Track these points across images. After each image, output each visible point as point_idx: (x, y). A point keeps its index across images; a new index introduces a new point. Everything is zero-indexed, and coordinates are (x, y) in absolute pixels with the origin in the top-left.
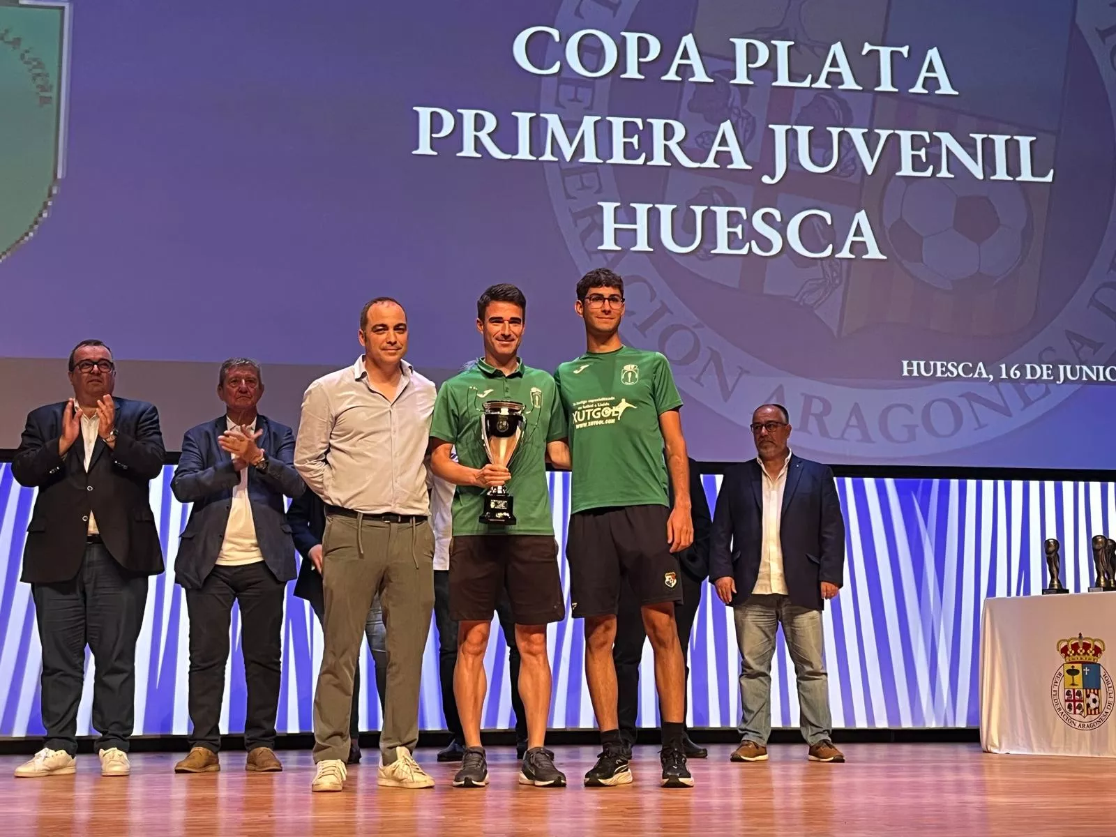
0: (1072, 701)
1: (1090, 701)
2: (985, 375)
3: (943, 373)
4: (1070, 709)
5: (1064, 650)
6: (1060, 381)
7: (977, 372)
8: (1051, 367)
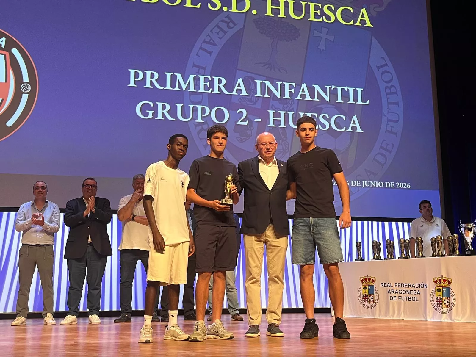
0: (365, 298)
1: (370, 298)
4: (364, 302)
5: (362, 281)
6: (363, 186)
8: (360, 181)
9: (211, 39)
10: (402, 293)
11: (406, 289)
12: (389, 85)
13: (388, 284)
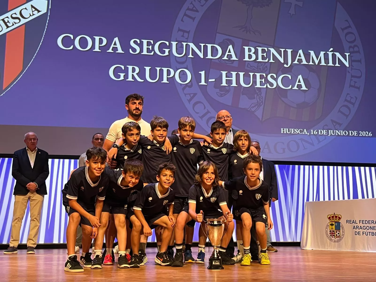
0: (332, 234)
2: (306, 133)
3: (293, 132)
5: (329, 218)
6: (329, 135)
7: (304, 132)
8: (326, 131)
9: (194, 7)
10: (365, 229)
11: (369, 225)
12: (352, 45)
13: (353, 221)
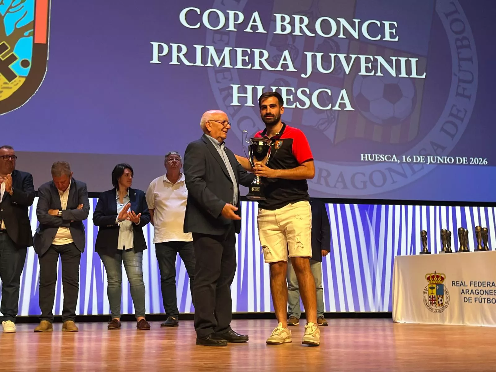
0: (432, 300)
1: (439, 300)
2: (396, 160)
3: (378, 159)
4: (431, 304)
5: (428, 278)
6: (428, 163)
7: (393, 159)
8: (424, 157)
10: (478, 294)
11: (484, 289)
12: (460, 36)
13: (462, 282)
